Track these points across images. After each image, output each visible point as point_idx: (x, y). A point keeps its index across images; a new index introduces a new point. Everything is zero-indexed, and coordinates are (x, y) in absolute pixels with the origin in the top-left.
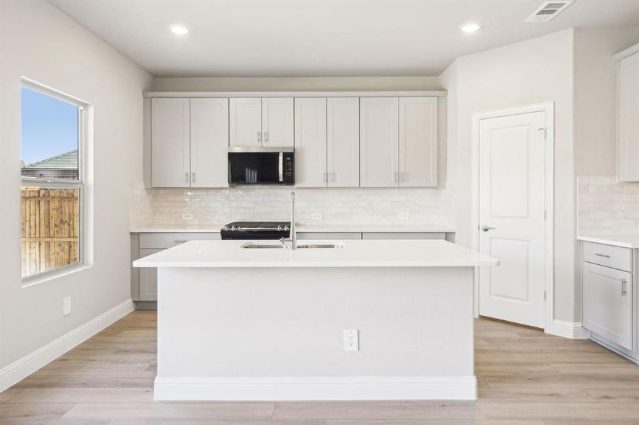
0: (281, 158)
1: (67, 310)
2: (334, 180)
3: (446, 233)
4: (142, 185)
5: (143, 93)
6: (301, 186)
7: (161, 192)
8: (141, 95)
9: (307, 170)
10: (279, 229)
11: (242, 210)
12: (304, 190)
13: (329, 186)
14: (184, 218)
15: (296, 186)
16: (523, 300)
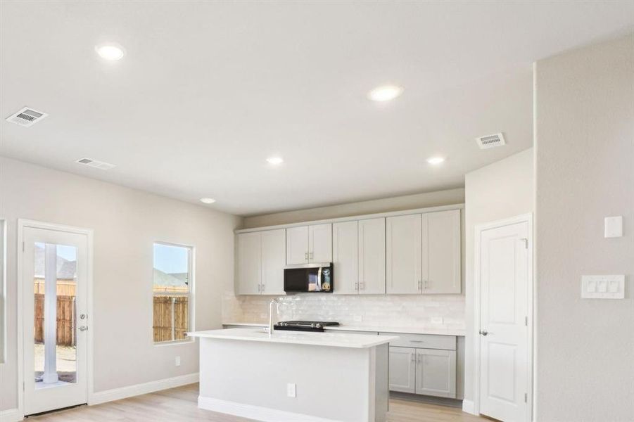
0: (320, 271)
1: (178, 363)
2: (363, 289)
3: (457, 337)
4: (232, 294)
5: (234, 231)
6: (339, 293)
7: (248, 298)
8: (232, 233)
9: (344, 280)
10: (312, 326)
11: (300, 312)
12: (347, 297)
13: (361, 292)
14: (262, 317)
15: (334, 293)
16: (510, 401)
